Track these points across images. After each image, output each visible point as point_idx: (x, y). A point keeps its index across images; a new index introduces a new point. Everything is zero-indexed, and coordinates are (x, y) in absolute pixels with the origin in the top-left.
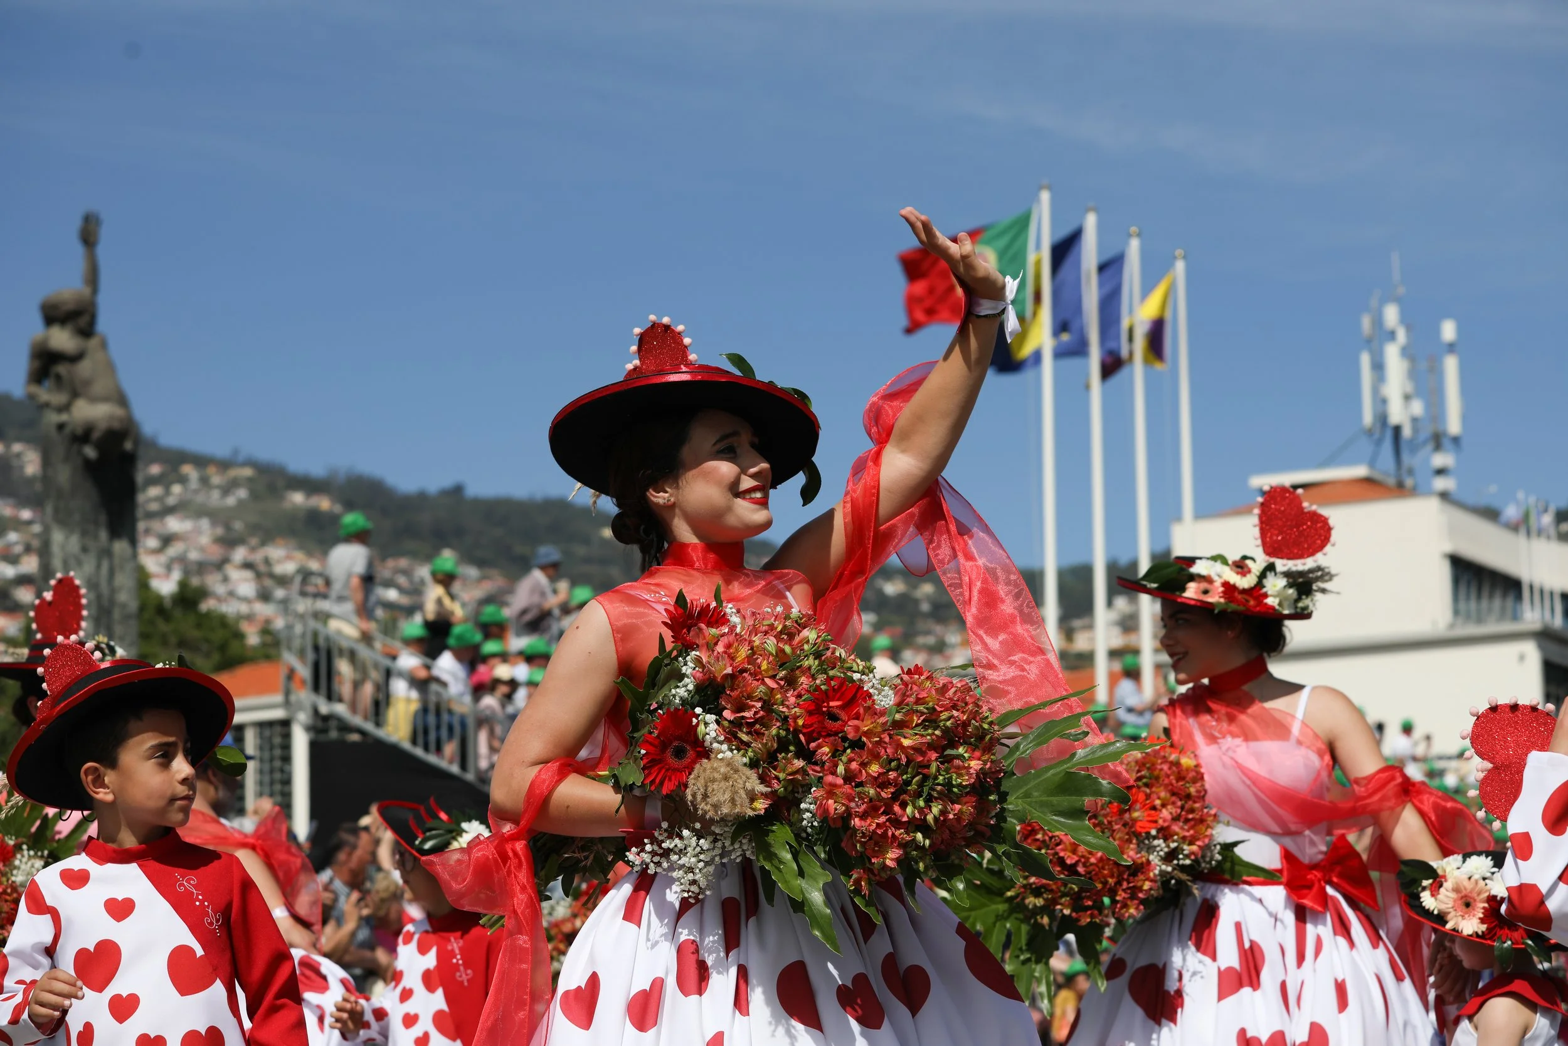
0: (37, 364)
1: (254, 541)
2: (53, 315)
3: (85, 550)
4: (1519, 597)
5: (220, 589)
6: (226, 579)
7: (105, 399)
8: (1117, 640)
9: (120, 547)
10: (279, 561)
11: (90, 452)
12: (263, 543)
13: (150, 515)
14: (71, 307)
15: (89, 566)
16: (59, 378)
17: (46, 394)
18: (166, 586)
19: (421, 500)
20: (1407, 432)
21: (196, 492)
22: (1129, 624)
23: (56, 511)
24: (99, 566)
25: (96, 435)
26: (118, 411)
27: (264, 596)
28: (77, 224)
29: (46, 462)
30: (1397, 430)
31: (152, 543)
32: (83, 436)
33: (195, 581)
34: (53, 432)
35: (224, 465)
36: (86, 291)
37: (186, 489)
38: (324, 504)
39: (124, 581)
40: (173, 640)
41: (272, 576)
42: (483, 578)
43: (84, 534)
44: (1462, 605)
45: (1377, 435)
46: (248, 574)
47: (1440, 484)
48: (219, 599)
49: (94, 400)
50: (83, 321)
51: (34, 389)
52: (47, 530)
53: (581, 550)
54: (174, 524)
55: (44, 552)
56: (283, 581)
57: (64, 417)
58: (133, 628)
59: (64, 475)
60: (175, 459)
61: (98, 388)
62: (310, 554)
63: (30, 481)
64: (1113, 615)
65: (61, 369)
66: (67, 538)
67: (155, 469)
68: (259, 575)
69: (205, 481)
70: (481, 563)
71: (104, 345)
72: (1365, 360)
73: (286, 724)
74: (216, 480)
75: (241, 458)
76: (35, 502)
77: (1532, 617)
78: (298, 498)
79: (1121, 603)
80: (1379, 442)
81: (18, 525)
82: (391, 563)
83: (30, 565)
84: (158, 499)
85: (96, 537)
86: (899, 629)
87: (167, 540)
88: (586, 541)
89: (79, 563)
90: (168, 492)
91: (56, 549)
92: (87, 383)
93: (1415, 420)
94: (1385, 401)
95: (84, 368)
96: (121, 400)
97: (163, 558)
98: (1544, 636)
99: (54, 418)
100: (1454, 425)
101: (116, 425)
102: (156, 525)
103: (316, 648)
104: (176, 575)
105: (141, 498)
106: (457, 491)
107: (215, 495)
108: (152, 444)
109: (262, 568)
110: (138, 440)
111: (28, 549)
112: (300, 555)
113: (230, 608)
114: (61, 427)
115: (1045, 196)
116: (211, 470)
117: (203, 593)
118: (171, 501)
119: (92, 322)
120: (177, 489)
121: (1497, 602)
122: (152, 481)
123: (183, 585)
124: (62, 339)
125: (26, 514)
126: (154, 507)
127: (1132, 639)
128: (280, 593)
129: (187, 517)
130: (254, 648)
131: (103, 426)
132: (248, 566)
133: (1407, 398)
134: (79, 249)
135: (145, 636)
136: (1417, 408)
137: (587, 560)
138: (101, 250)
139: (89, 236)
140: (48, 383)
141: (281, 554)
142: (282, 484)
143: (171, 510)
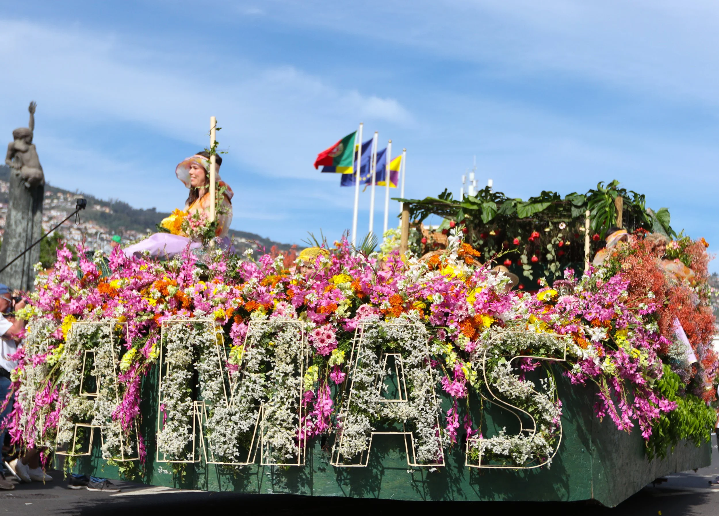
0: (10, 153)
1: (82, 221)
2: (17, 136)
3: (23, 218)
5: (68, 237)
6: (71, 233)
7: (34, 167)
10: (90, 228)
11: (27, 185)
12: (84, 222)
13: (47, 209)
14: (23, 134)
15: (24, 223)
16: (17, 158)
17: (13, 163)
18: (50, 234)
19: (141, 212)
21: (62, 202)
23: (14, 204)
24: (28, 224)
25: (30, 179)
26: (39, 172)
28: (28, 105)
29: (11, 187)
31: (45, 219)
32: (26, 179)
33: (60, 233)
34: (15, 176)
35: (73, 194)
36: (30, 129)
37: (58, 202)
38: (107, 210)
39: (36, 230)
40: (51, 252)
41: (87, 233)
43: (23, 213)
46: (79, 232)
48: (68, 240)
49: (30, 167)
50: (28, 139)
51: (8, 161)
52: (9, 211)
54: (54, 213)
56: (91, 235)
57: (19, 172)
59: (17, 192)
60: (56, 191)
61: (32, 163)
62: (101, 227)
63: (4, 193)
65: (19, 154)
66: (17, 214)
67: (50, 194)
68: (82, 233)
69: (66, 199)
71: (35, 148)
72: (462, 190)
74: (69, 199)
75: (79, 192)
76: (6, 202)
78: (98, 208)
82: (128, 232)
84: (48, 204)
85: (28, 214)
87: (51, 218)
89: (21, 222)
90: (52, 201)
91: (12, 217)
92: (28, 161)
95: (27, 156)
96: (40, 168)
97: (49, 224)
99: (15, 172)
101: (37, 176)
102: (48, 212)
104: (54, 230)
106: (154, 209)
107: (69, 204)
109: (83, 230)
110: (44, 182)
112: (97, 227)
113: (71, 242)
114: (17, 175)
115: (361, 126)
116: (68, 196)
117: (62, 237)
118: (53, 205)
119: (31, 140)
120: (55, 201)
122: (48, 198)
123: (55, 234)
124: (20, 145)
126: (47, 206)
128: (89, 239)
129: (58, 211)
131: (32, 176)
132: (79, 229)
134: (28, 114)
135: (42, 250)
138: (35, 115)
139: (32, 109)
140: (13, 160)
141: (91, 226)
142: (92, 202)
143: (53, 208)
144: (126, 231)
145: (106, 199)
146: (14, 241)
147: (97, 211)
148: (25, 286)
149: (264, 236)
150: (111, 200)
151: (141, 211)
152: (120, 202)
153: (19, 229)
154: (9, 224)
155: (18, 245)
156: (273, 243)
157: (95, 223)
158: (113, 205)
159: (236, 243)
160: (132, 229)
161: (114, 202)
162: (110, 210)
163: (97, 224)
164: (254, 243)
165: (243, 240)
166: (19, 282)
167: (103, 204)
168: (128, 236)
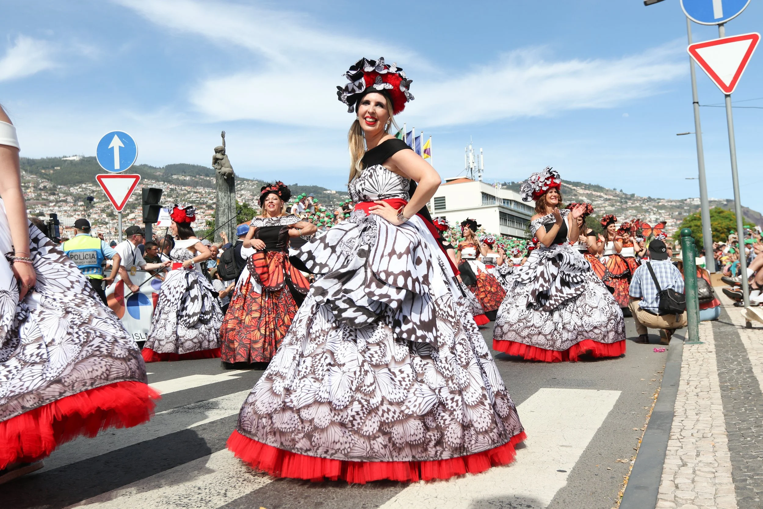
0: (214, 161)
2: (217, 151)
3: (225, 196)
4: (495, 200)
7: (228, 167)
9: (232, 195)
11: (225, 177)
13: (238, 191)
14: (220, 150)
15: (226, 199)
16: (218, 163)
17: (216, 166)
18: (241, 204)
20: (473, 169)
21: (247, 186)
23: (220, 189)
24: (228, 199)
25: (226, 174)
26: (231, 169)
29: (217, 180)
30: (471, 168)
31: (238, 195)
32: (224, 174)
33: (247, 203)
35: (252, 181)
36: (223, 147)
37: (245, 186)
39: (233, 202)
43: (225, 193)
44: (484, 201)
45: (468, 170)
47: (480, 179)
49: (226, 167)
50: (223, 152)
51: (214, 166)
52: (218, 192)
53: (320, 195)
54: (243, 192)
55: (217, 197)
58: (235, 211)
59: (220, 182)
60: (243, 180)
61: (226, 165)
63: (214, 184)
65: (219, 161)
66: (222, 194)
67: (239, 182)
69: (248, 184)
71: (227, 157)
72: (465, 155)
76: (216, 189)
77: (497, 203)
81: (213, 193)
83: (215, 200)
85: (227, 194)
87: (242, 195)
88: (321, 194)
89: (224, 198)
90: (240, 186)
91: (219, 196)
92: (224, 164)
93: (475, 167)
94: (469, 163)
95: (223, 161)
96: (231, 167)
97: (241, 198)
98: (499, 206)
99: (218, 171)
100: (482, 167)
101: (230, 172)
102: (239, 192)
104: (244, 202)
105: (236, 187)
106: (297, 184)
107: (250, 187)
108: (238, 177)
111: (215, 198)
113: (254, 208)
114: (219, 172)
117: (249, 205)
119: (225, 152)
120: (243, 186)
121: (491, 201)
122: (238, 184)
124: (219, 156)
125: (214, 191)
129: (245, 191)
131: (227, 172)
133: (473, 163)
136: (475, 164)
137: (321, 197)
138: (226, 138)
139: (223, 136)
140: (216, 164)
143: (242, 190)
146: (222, 209)
148: (230, 233)
153: (224, 202)
154: (218, 200)
155: (224, 211)
166: (227, 231)
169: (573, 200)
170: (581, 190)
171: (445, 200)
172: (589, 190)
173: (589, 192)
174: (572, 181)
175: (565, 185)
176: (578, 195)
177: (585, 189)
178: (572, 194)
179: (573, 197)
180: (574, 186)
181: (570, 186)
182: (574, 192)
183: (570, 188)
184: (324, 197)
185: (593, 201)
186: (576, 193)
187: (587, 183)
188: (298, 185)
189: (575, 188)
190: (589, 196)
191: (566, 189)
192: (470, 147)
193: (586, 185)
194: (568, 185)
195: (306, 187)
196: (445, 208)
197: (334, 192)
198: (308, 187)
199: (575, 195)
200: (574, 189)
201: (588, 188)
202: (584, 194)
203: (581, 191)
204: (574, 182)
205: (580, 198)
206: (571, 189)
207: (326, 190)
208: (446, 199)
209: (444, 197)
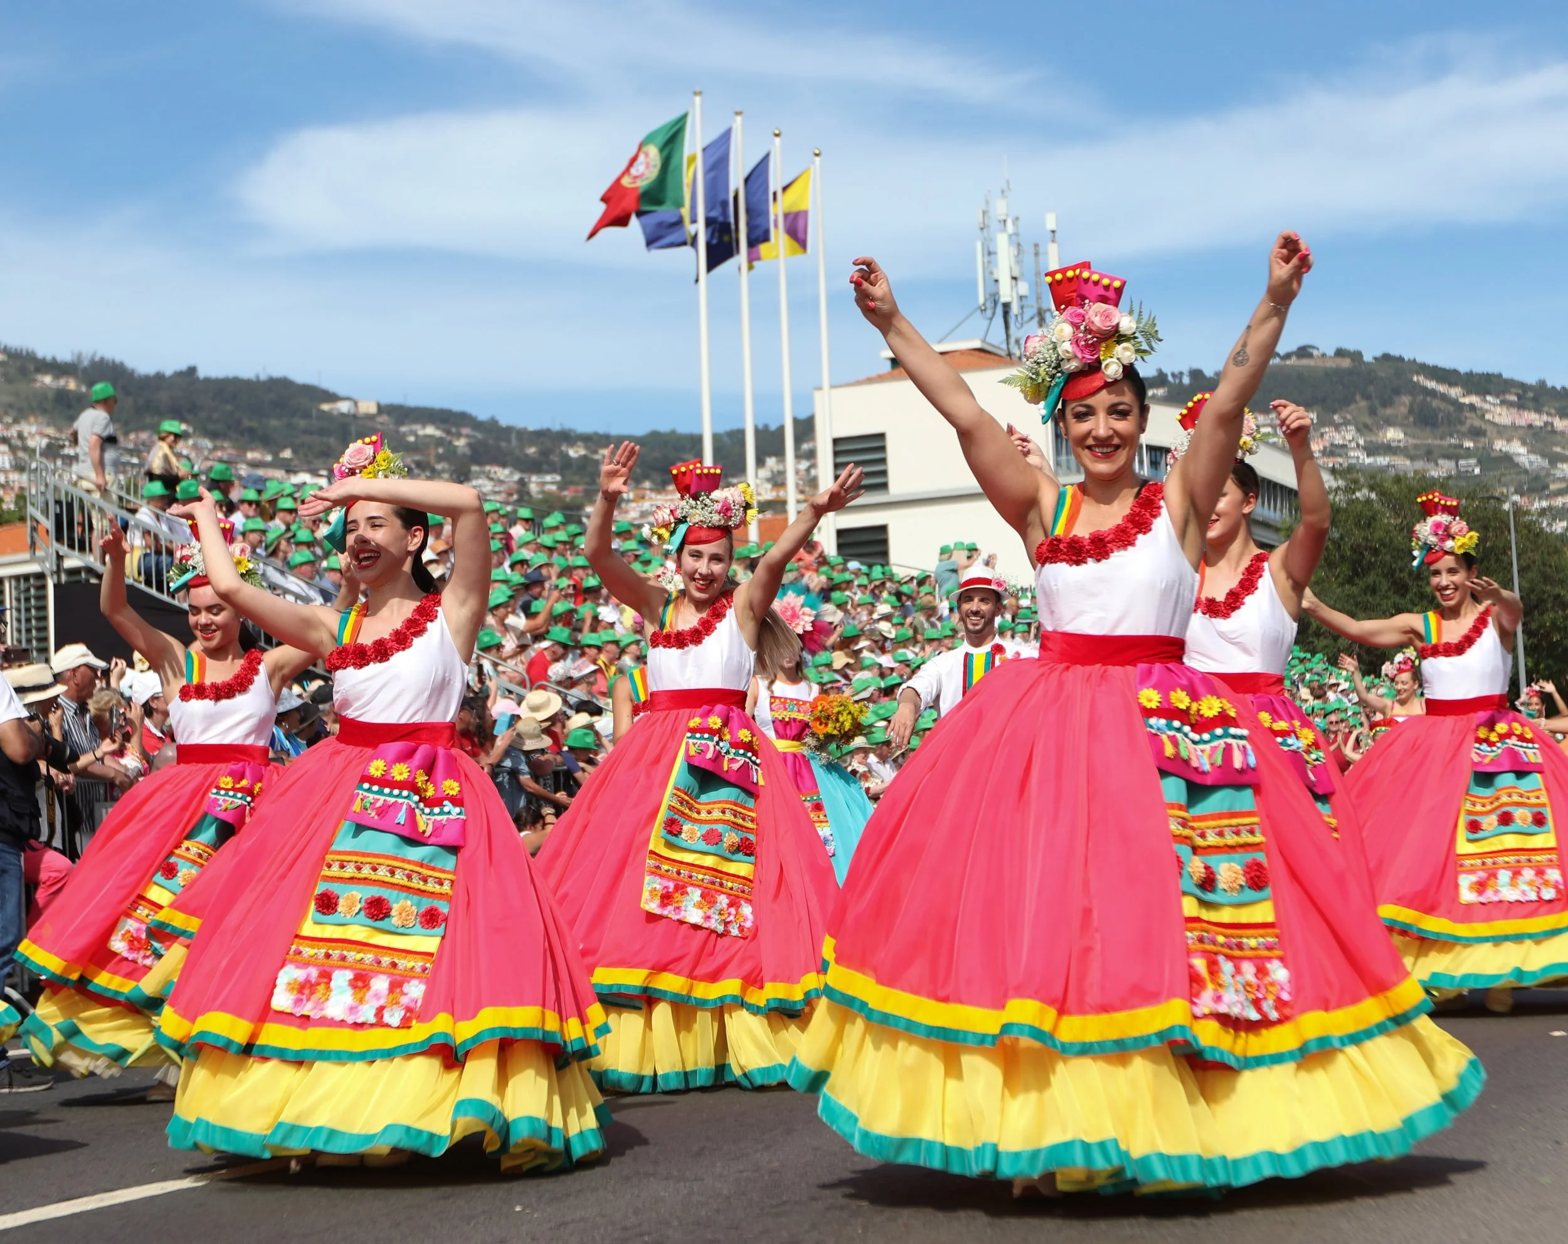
1: (9, 420)
8: (768, 494)
10: (32, 435)
12: (16, 421)
19: (158, 380)
20: (1015, 309)
22: (777, 480)
27: (20, 468)
30: (1006, 307)
38: (72, 385)
41: (25, 449)
42: (215, 448)
44: (1063, 458)
45: (989, 313)
53: (302, 423)
64: (764, 473)
68: (13, 449)
70: (213, 435)
72: (979, 245)
73: (41, 576)
78: (47, 380)
79: (771, 462)
80: (991, 319)
82: (132, 436)
86: (581, 488)
88: (307, 415)
93: (1021, 298)
94: (996, 281)
103: (58, 502)
106: (192, 370)
109: (13, 441)
112: (51, 431)
115: (699, 101)
127: (782, 493)
130: (9, 512)
133: (1014, 278)
136: (1022, 287)
137: (307, 432)
141: (34, 429)
142: (32, 367)
144: (126, 434)
145: (64, 356)
147: (48, 388)
149: (483, 416)
150: (79, 356)
151: (159, 377)
152: (102, 359)
156: (509, 430)
157: (40, 419)
158: (85, 370)
159: (412, 439)
160: (143, 429)
161: (86, 363)
162: (80, 381)
163: (48, 425)
164: (459, 435)
165: (430, 430)
167: (58, 369)
168: (131, 446)
169: (1468, 454)
170: (1504, 411)
171: (883, 449)
172: (1538, 411)
173: (1537, 419)
174: (1463, 369)
175: (1431, 384)
176: (1489, 429)
177: (1521, 406)
178: (1464, 429)
179: (1468, 444)
180: (1469, 392)
181: (1455, 392)
182: (1473, 421)
183: (1455, 402)
184: (322, 432)
185: (1555, 459)
186: (1477, 423)
187: (1531, 379)
188: (202, 373)
189: (1474, 399)
190: (1537, 438)
191: (1436, 403)
192: (1000, 208)
193: (1523, 386)
194: (1442, 388)
195: (236, 382)
196: (884, 486)
197: (368, 407)
198: (247, 383)
199: (1476, 433)
200: (1472, 407)
201: (1535, 400)
202: (1514, 427)
203: (1500, 414)
204: (1470, 375)
205: (1499, 445)
206: (1460, 407)
207: (333, 398)
208: (890, 444)
209: (882, 436)
